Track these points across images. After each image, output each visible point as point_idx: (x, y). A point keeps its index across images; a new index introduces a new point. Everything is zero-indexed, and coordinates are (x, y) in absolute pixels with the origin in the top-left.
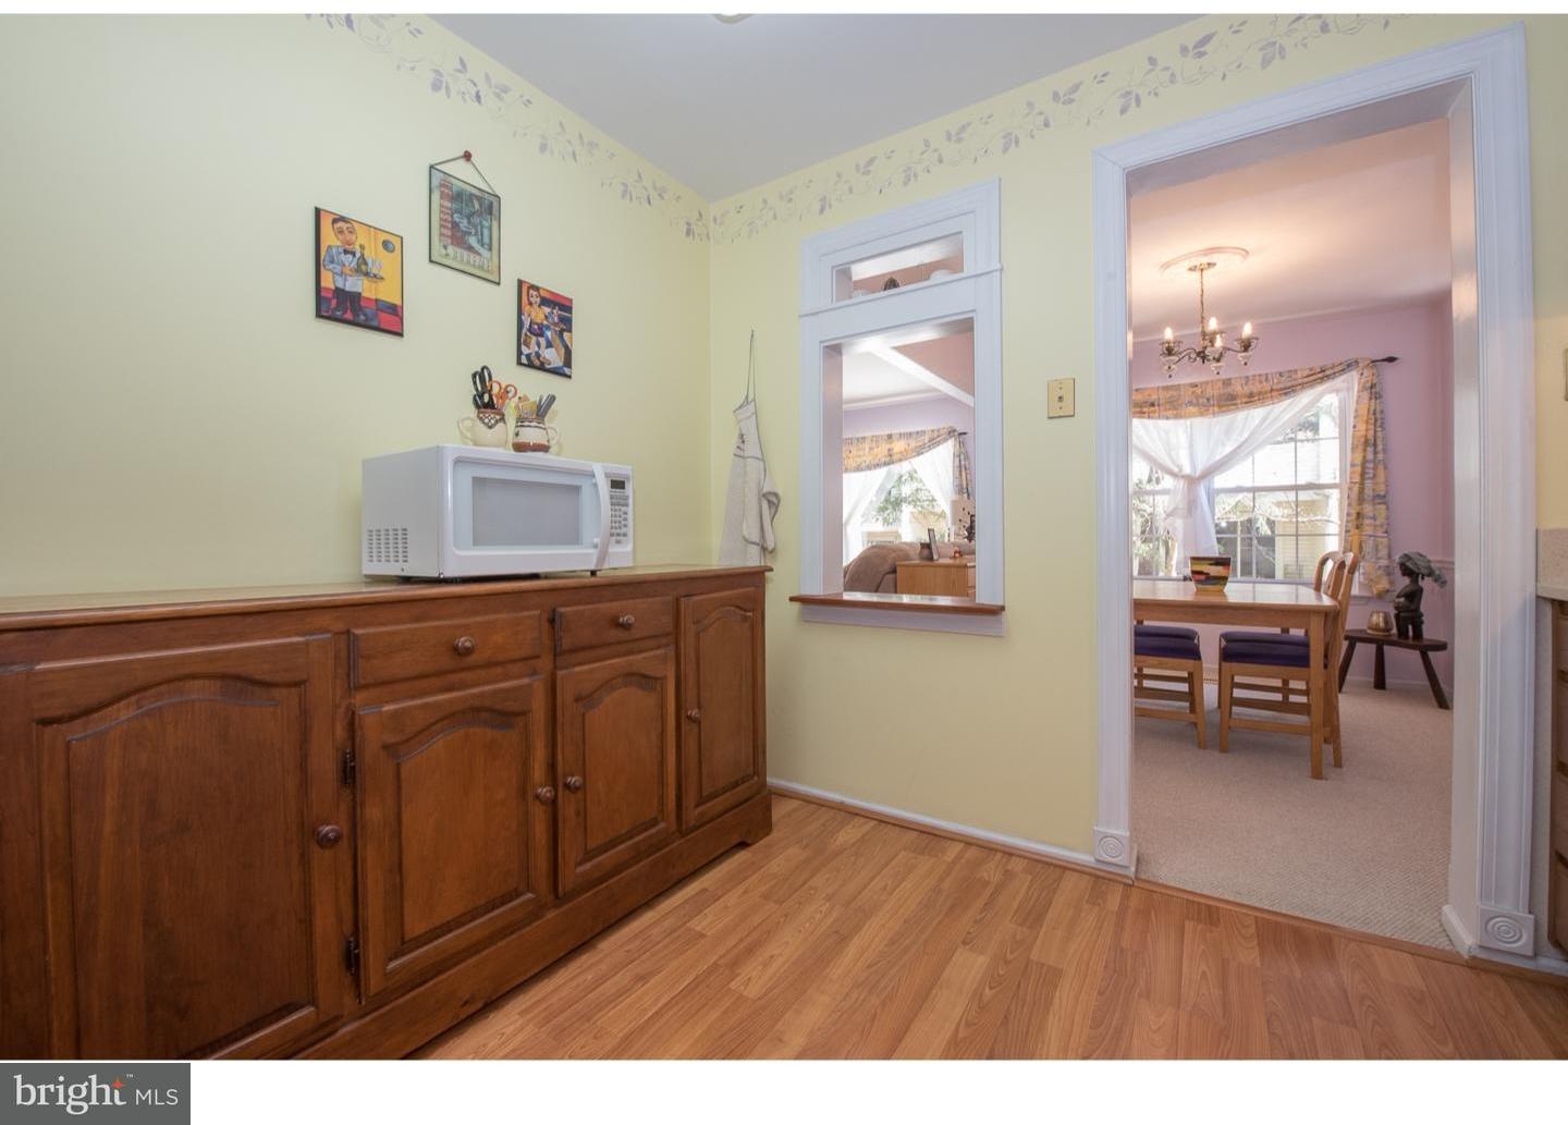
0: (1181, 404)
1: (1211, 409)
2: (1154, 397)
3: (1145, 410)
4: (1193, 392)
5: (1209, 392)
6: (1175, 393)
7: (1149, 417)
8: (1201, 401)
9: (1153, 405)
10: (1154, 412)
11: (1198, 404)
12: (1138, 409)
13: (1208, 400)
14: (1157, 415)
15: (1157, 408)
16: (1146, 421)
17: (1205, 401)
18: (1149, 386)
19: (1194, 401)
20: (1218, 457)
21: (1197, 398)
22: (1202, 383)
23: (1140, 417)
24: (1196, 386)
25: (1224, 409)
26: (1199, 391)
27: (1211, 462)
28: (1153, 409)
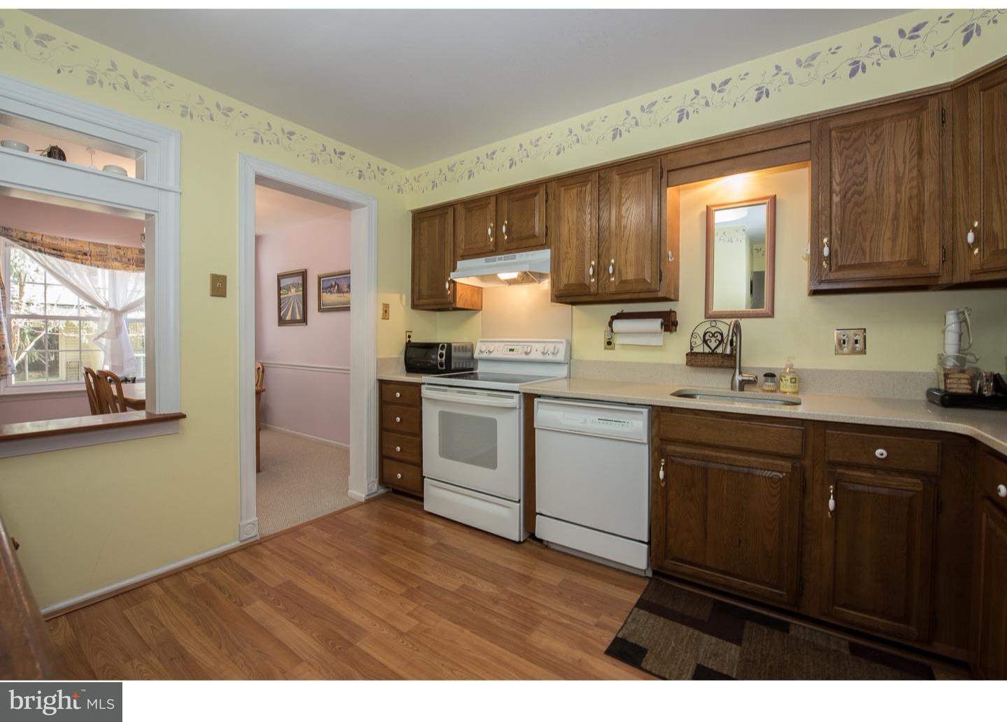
0: (108, 259)
1: (131, 266)
2: (86, 249)
3: (79, 256)
4: (117, 252)
5: (129, 255)
6: (103, 250)
7: (82, 263)
8: (123, 259)
9: (86, 254)
10: (87, 260)
11: (121, 261)
12: (74, 255)
13: (129, 260)
14: (89, 262)
15: (88, 257)
16: (79, 265)
17: (127, 260)
18: (79, 239)
19: (119, 258)
20: (133, 300)
21: (121, 257)
22: (124, 248)
23: (75, 261)
24: (120, 248)
25: (139, 268)
26: (122, 253)
27: (129, 302)
28: (85, 257)
